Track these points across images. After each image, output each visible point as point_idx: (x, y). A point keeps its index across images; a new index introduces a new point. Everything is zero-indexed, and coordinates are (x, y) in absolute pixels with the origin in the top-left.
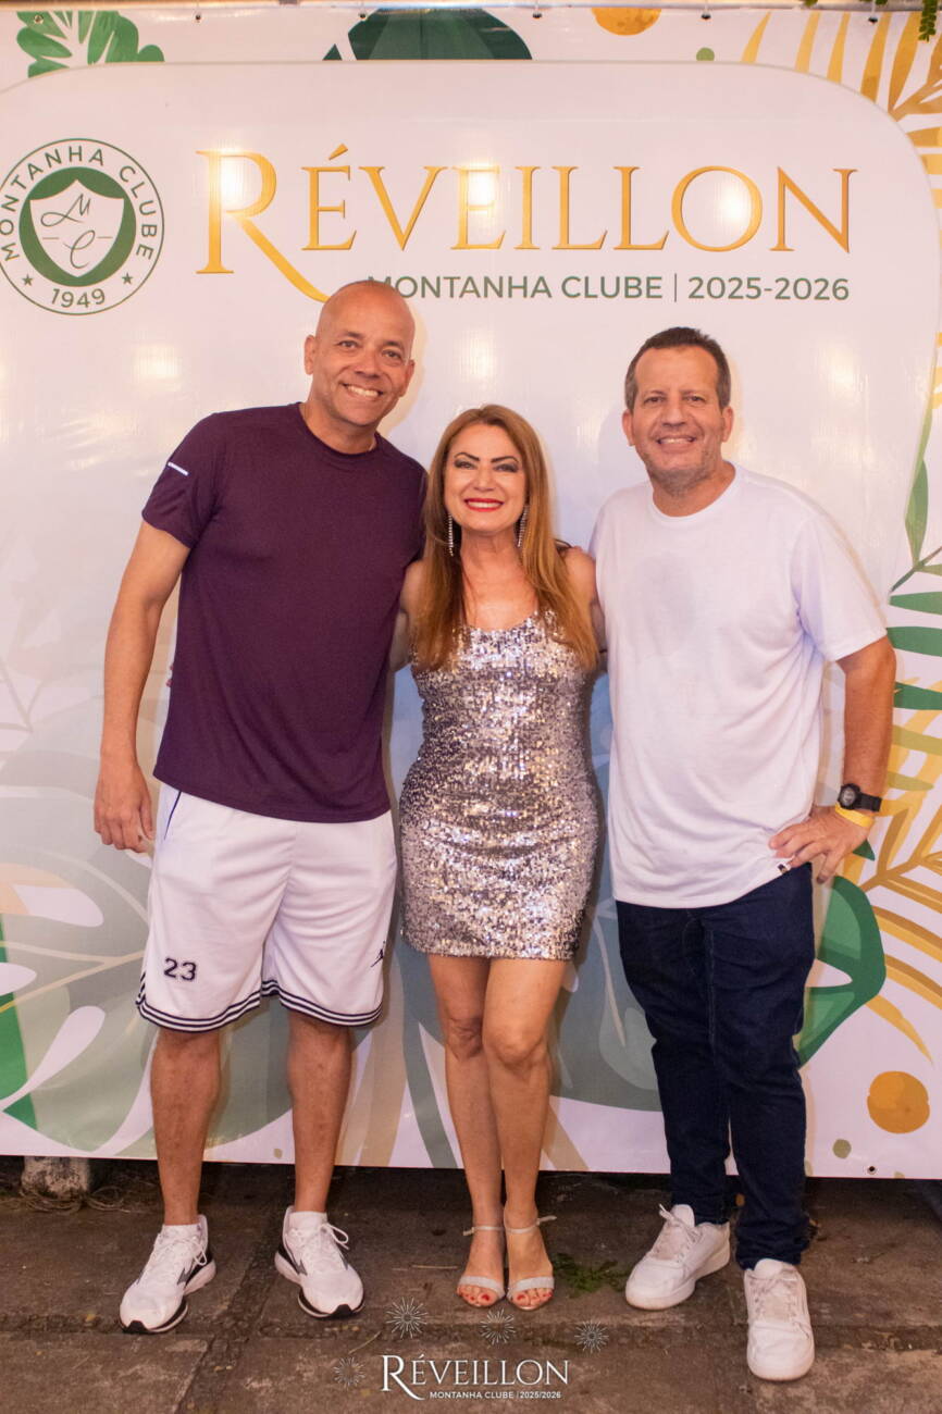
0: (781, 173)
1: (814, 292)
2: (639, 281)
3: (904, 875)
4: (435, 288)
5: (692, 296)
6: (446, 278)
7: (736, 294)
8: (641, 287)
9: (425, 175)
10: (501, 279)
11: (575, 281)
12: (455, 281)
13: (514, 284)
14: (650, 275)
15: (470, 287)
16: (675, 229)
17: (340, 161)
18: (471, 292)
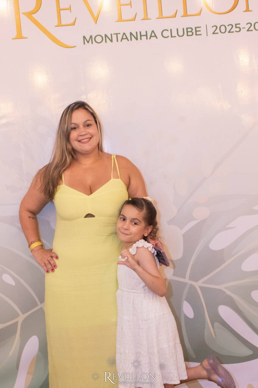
2: (192, 29)
4: (110, 38)
5: (214, 33)
6: (114, 34)
7: (231, 31)
8: (193, 31)
10: (137, 33)
11: (167, 31)
12: (118, 35)
13: (142, 34)
14: (197, 26)
15: (124, 37)
16: (204, 7)
18: (124, 39)
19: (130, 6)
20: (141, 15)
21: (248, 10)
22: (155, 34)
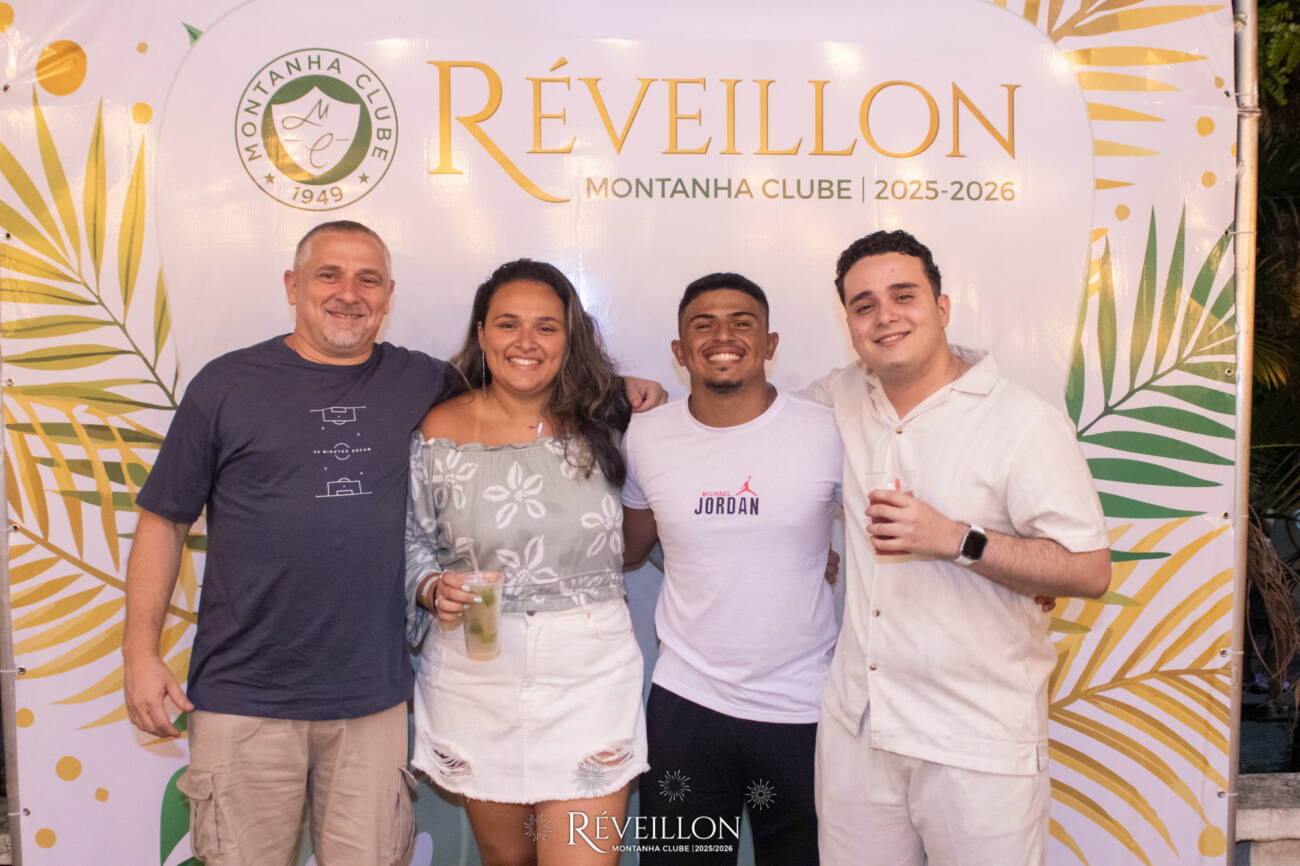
0: (954, 86)
1: (985, 195)
2: (831, 183)
3: (1067, 708)
4: (648, 188)
5: (878, 197)
6: (658, 180)
7: (917, 195)
8: (833, 189)
9: (639, 86)
10: (708, 181)
11: (775, 184)
12: (666, 183)
13: (719, 186)
14: (843, 178)
15: (679, 188)
16: (862, 138)
17: (557, 74)
18: (680, 192)
19: (697, 122)
20: (720, 143)
21: (956, 153)
22: (746, 184)
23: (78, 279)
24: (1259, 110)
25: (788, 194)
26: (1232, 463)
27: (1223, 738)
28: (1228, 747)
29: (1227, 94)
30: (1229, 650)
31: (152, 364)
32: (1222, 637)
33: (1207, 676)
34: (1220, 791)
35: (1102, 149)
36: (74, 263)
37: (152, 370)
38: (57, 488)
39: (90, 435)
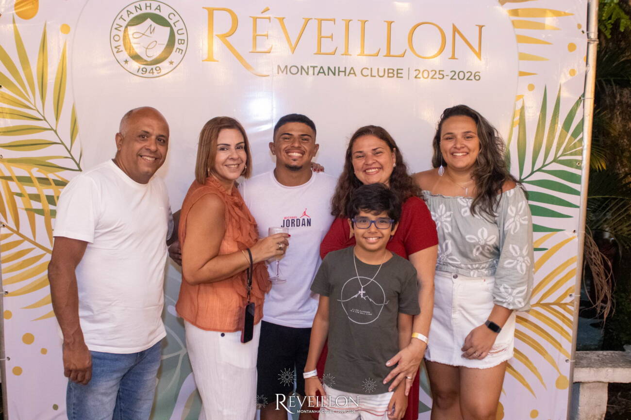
0: (454, 26)
1: (466, 78)
4: (307, 71)
5: (416, 77)
6: (311, 67)
7: (434, 77)
8: (394, 73)
9: (304, 20)
10: (335, 68)
11: (367, 70)
12: (315, 68)
13: (340, 70)
14: (398, 68)
15: (322, 71)
16: (409, 48)
17: (266, 15)
18: (321, 73)
19: (331, 39)
20: (341, 50)
21: (453, 57)
22: (354, 71)
23: (35, 108)
24: (598, 40)
25: (373, 75)
26: (578, 207)
27: (570, 336)
28: (571, 339)
29: (583, 32)
30: (573, 294)
31: (69, 150)
32: (570, 288)
33: (563, 306)
34: (567, 359)
35: (523, 57)
36: (32, 101)
37: (69, 152)
38: (23, 207)
39: (39, 182)
